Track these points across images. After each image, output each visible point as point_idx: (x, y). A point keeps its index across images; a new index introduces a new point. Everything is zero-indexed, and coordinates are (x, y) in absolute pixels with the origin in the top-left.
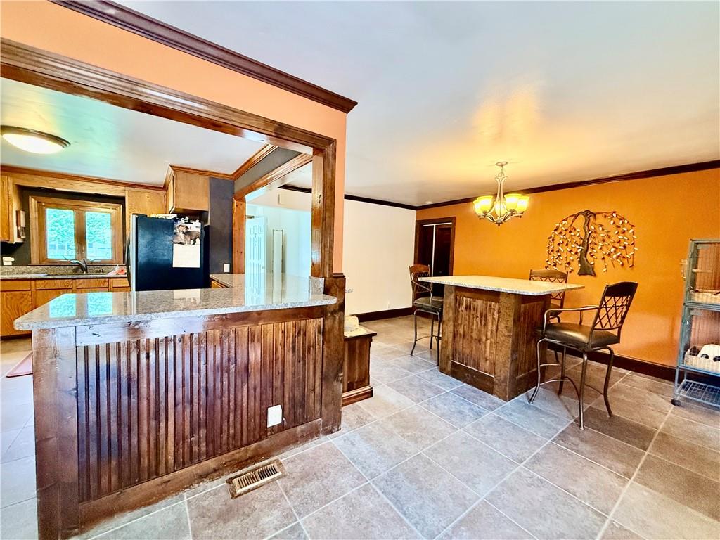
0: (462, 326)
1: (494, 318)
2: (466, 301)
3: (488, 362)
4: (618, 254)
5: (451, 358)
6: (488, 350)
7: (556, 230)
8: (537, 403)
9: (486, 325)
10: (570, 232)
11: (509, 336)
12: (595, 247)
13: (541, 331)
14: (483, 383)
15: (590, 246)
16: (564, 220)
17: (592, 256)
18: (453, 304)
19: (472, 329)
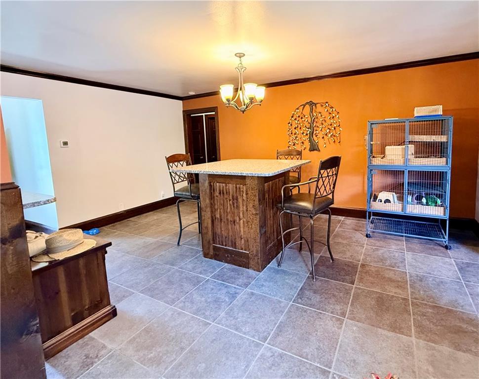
0: (219, 210)
1: (243, 200)
2: (220, 186)
3: (243, 239)
4: (331, 134)
5: (211, 242)
6: (242, 229)
7: (292, 117)
8: (284, 266)
9: (238, 207)
10: (302, 118)
11: (256, 214)
12: (318, 129)
13: (280, 205)
14: (240, 260)
15: (315, 129)
16: (297, 109)
17: (316, 136)
18: (208, 191)
19: (227, 212)
